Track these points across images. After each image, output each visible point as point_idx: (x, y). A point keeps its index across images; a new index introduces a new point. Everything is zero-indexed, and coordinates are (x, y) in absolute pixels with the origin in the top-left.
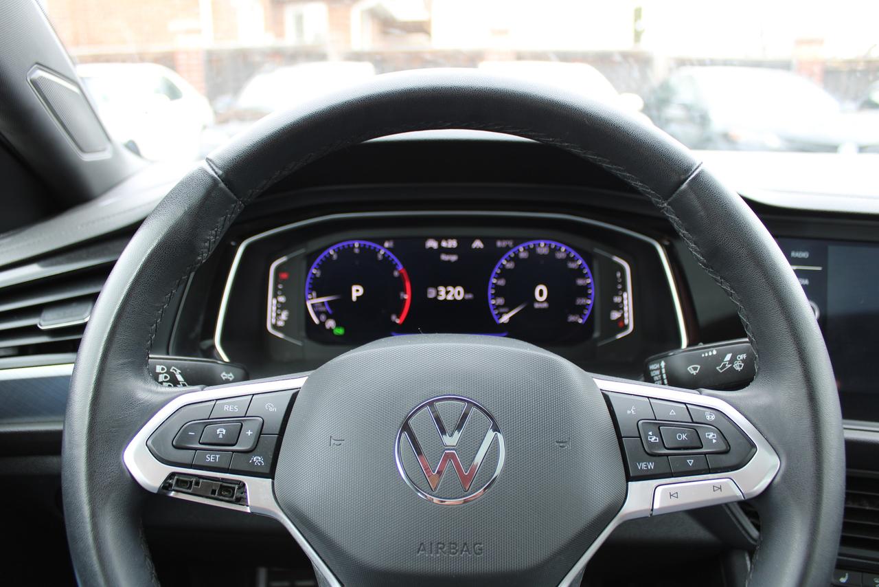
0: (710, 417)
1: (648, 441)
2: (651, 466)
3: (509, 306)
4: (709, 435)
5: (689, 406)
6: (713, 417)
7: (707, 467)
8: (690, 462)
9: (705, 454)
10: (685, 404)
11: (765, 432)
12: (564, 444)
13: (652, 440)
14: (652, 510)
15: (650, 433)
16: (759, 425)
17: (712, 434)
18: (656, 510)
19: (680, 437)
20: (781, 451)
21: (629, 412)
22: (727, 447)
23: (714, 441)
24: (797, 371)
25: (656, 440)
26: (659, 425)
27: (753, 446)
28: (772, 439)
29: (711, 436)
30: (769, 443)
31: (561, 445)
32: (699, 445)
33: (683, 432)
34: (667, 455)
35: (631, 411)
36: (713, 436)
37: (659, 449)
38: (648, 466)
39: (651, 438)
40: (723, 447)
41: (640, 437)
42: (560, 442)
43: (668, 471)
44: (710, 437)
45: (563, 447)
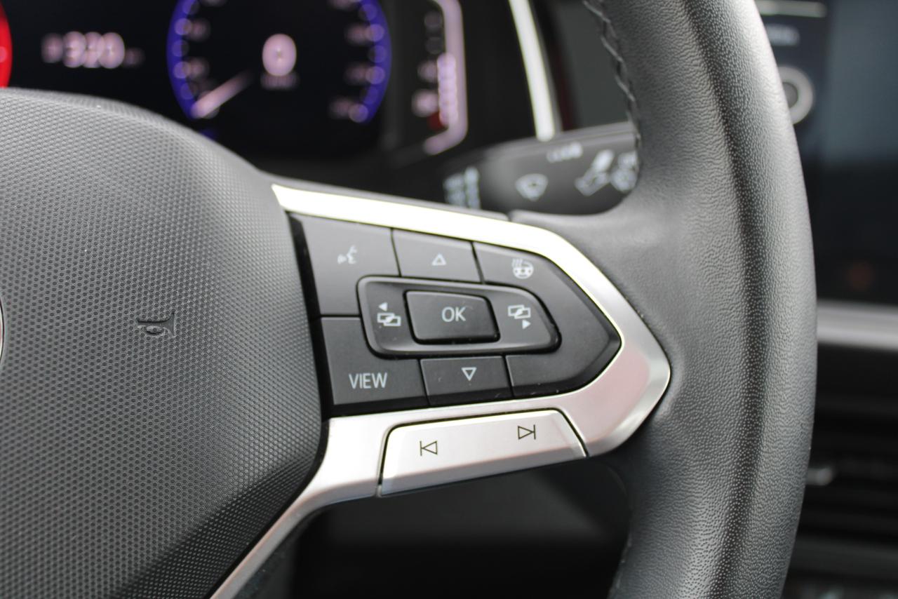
0: (523, 271)
1: (375, 324)
2: (380, 380)
3: (214, 79)
4: (514, 311)
5: (477, 247)
6: (529, 271)
7: (505, 385)
8: (469, 372)
9: (504, 353)
10: (471, 242)
11: (643, 304)
12: (158, 328)
13: (387, 322)
14: (380, 481)
15: (384, 307)
16: (631, 289)
17: (521, 309)
18: (388, 480)
19: (448, 314)
20: (675, 348)
21: (341, 259)
22: (552, 340)
23: (526, 324)
24: (718, 165)
25: (394, 321)
26: (406, 289)
27: (614, 336)
28: (656, 321)
29: (520, 312)
30: (650, 330)
31: (151, 328)
32: (490, 332)
33: (457, 305)
34: (418, 357)
35: (348, 258)
36: (525, 313)
37: (399, 342)
38: (376, 381)
39: (383, 318)
40: (545, 339)
41: (360, 315)
42: (150, 322)
43: (418, 392)
44: (517, 315)
45: (155, 333)
